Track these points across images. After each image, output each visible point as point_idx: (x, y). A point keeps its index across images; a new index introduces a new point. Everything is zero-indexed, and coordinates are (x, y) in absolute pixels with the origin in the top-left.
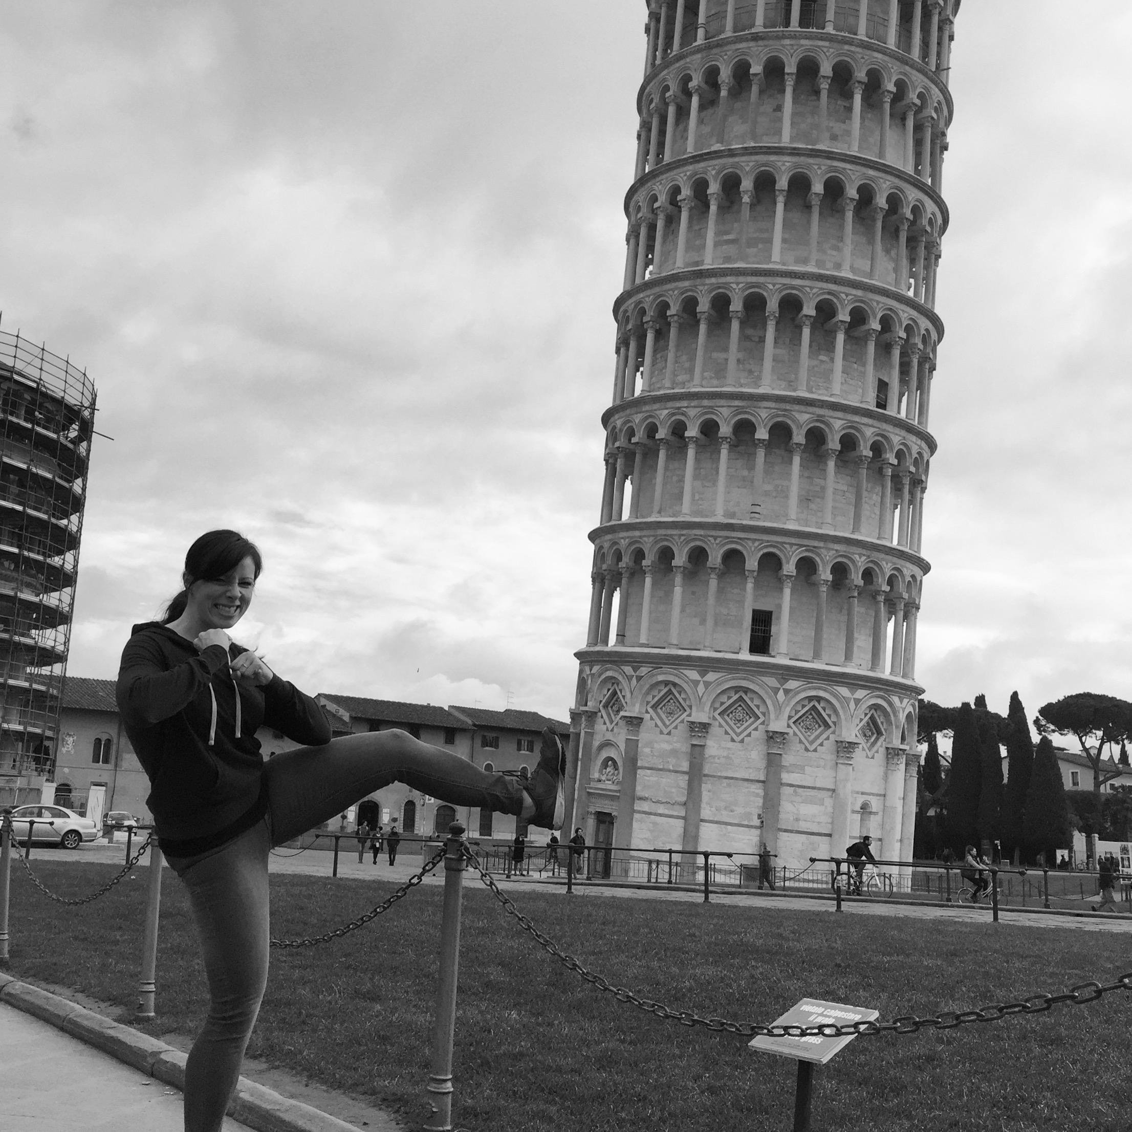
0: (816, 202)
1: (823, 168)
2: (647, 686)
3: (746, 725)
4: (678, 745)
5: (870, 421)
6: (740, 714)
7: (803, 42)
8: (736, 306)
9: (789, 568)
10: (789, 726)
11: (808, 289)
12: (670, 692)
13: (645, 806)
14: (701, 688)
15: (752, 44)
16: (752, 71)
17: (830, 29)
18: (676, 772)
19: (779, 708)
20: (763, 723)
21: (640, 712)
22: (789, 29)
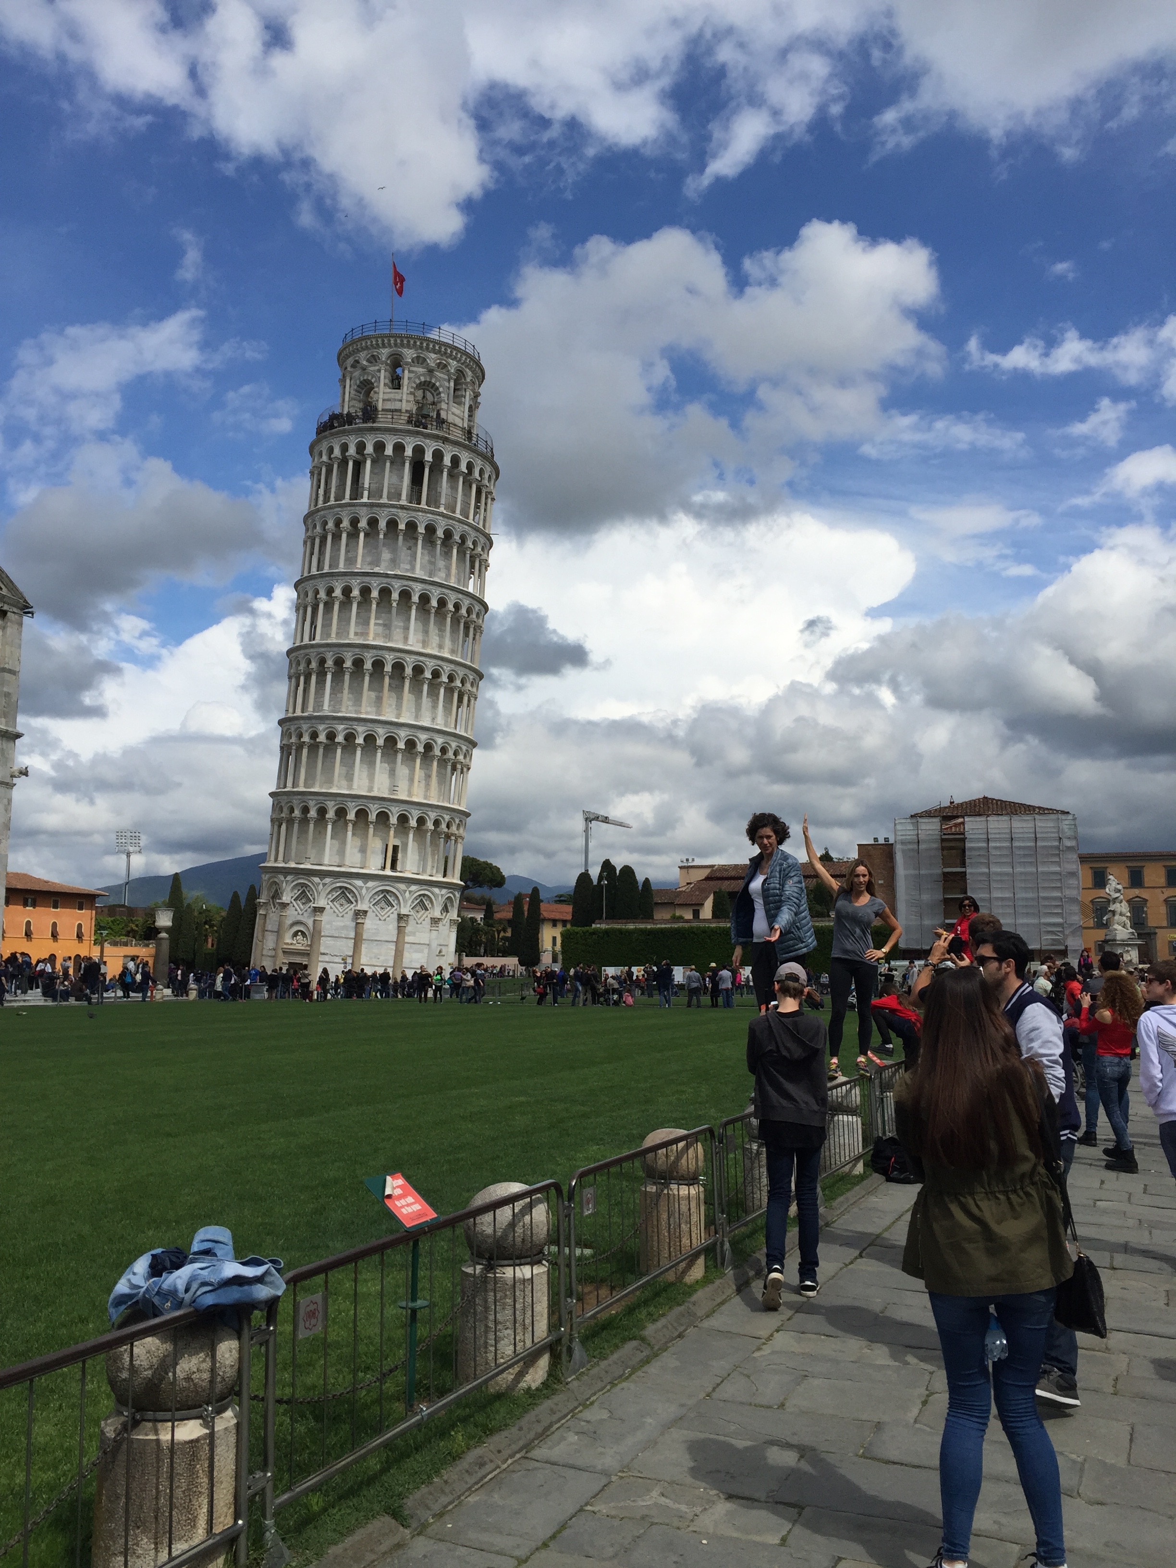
0: (433, 611)
1: (437, 592)
2: (329, 889)
3: (387, 910)
4: (347, 923)
6: (383, 904)
7: (428, 515)
8: (388, 668)
9: (413, 823)
10: (409, 911)
11: (428, 663)
12: (343, 893)
13: (326, 958)
14: (363, 891)
15: (399, 510)
17: (442, 510)
18: (345, 938)
19: (405, 901)
20: (396, 909)
21: (323, 904)
22: (420, 506)
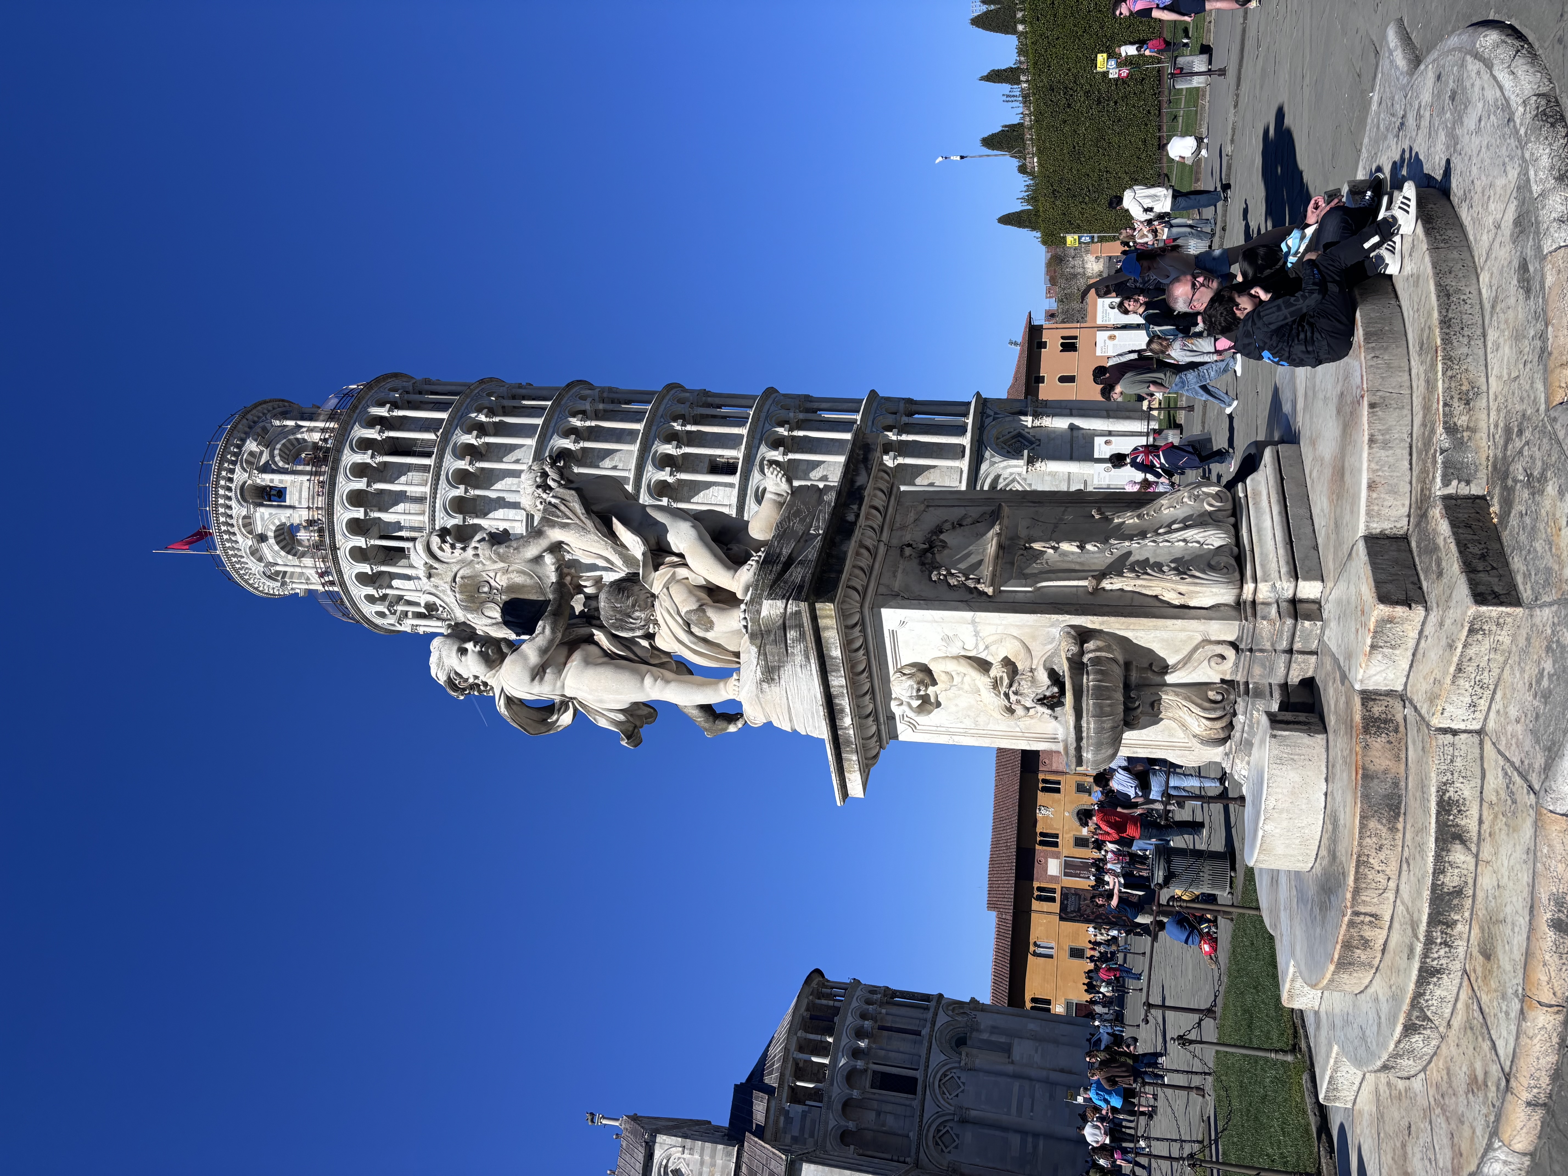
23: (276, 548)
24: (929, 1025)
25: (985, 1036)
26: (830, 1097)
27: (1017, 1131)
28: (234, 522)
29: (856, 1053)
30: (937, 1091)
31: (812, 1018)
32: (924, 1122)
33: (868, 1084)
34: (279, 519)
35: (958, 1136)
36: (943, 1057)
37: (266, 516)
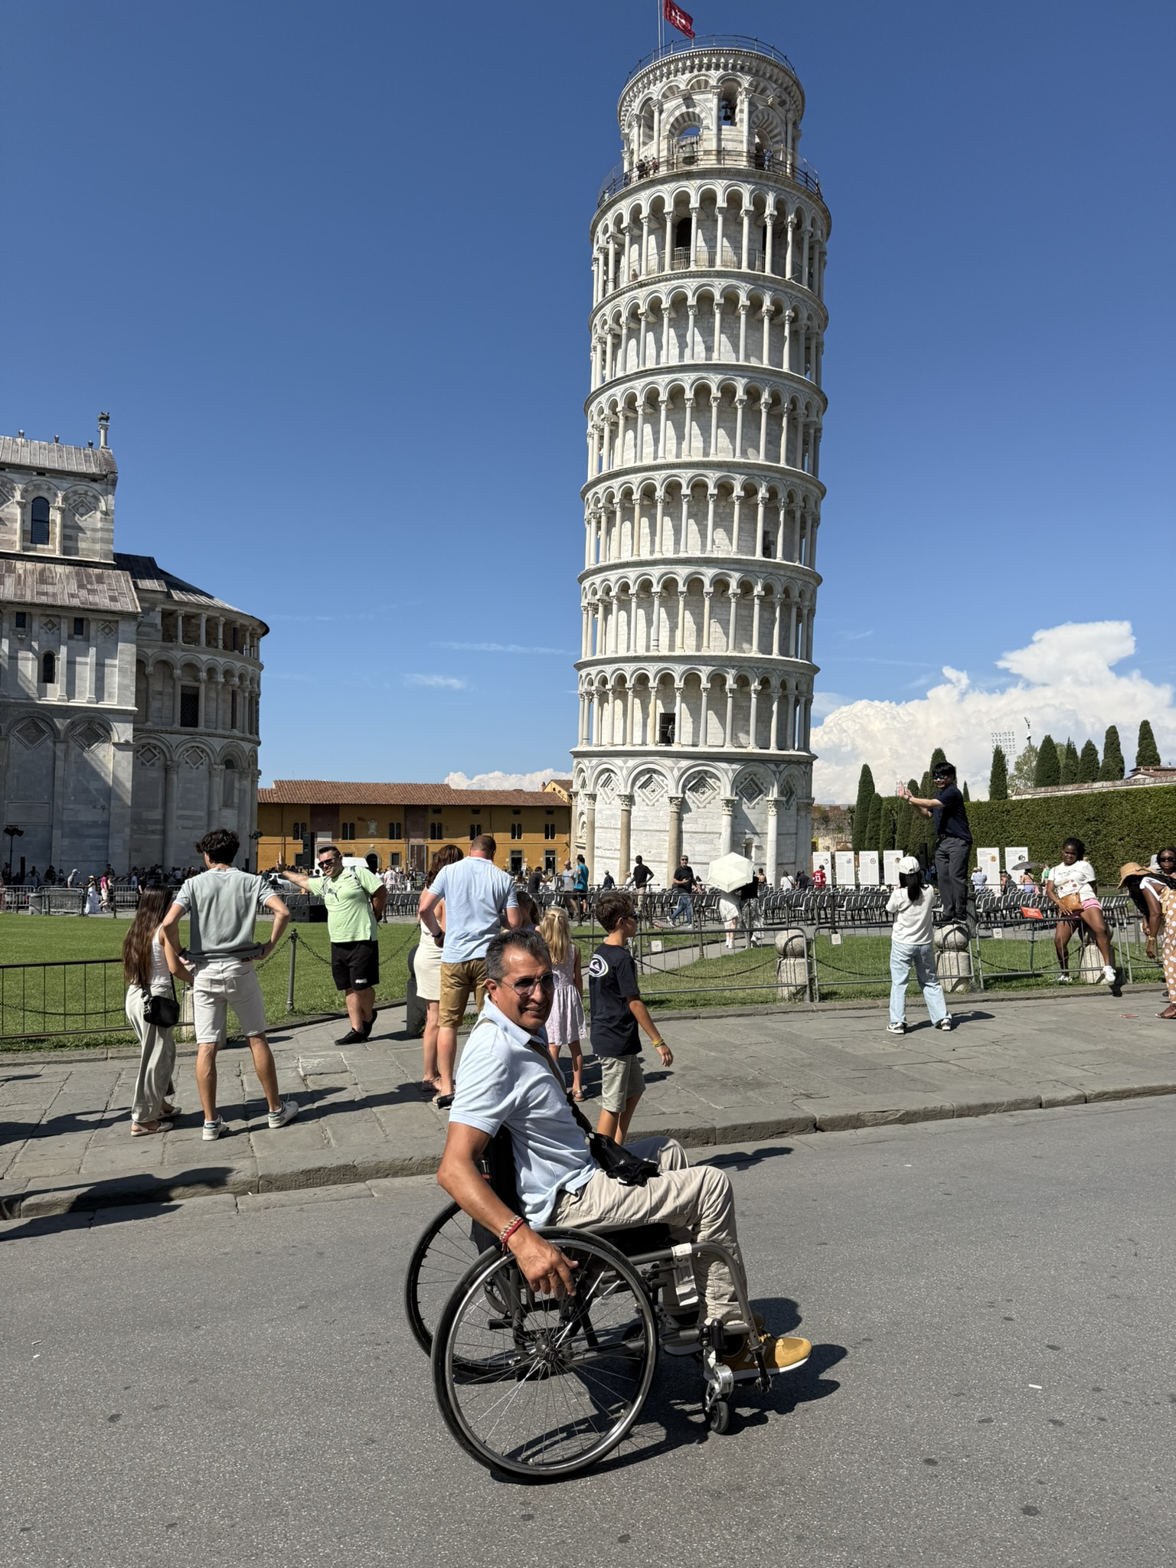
0: (690, 405)
1: (692, 377)
2: (597, 773)
3: (656, 793)
4: (615, 811)
5: (738, 567)
6: (653, 787)
7: (672, 282)
8: (637, 495)
9: (679, 683)
10: (684, 792)
11: (684, 475)
12: (609, 777)
13: (600, 853)
14: (625, 772)
15: (640, 290)
16: (639, 312)
17: (693, 268)
18: (615, 829)
19: (673, 780)
20: (667, 792)
21: (594, 789)
22: (664, 273)
23: (677, 113)
24: (242, 735)
25: (237, 785)
26: (171, 649)
27: (165, 816)
28: (704, 71)
29: (211, 671)
30: (189, 745)
31: (235, 629)
32: (162, 735)
33: (184, 683)
34: (706, 118)
35: (153, 764)
36: (218, 749)
37: (709, 105)
